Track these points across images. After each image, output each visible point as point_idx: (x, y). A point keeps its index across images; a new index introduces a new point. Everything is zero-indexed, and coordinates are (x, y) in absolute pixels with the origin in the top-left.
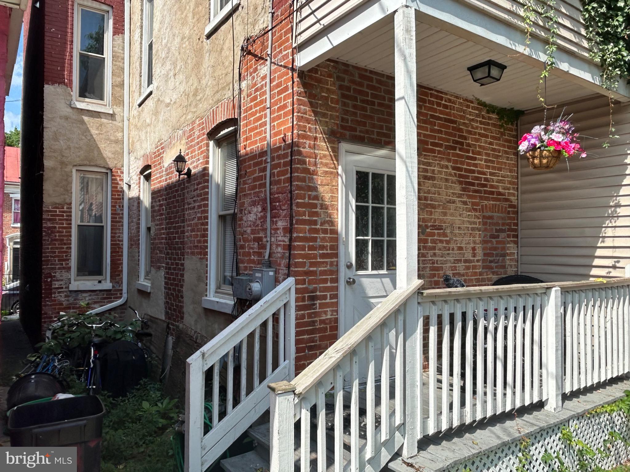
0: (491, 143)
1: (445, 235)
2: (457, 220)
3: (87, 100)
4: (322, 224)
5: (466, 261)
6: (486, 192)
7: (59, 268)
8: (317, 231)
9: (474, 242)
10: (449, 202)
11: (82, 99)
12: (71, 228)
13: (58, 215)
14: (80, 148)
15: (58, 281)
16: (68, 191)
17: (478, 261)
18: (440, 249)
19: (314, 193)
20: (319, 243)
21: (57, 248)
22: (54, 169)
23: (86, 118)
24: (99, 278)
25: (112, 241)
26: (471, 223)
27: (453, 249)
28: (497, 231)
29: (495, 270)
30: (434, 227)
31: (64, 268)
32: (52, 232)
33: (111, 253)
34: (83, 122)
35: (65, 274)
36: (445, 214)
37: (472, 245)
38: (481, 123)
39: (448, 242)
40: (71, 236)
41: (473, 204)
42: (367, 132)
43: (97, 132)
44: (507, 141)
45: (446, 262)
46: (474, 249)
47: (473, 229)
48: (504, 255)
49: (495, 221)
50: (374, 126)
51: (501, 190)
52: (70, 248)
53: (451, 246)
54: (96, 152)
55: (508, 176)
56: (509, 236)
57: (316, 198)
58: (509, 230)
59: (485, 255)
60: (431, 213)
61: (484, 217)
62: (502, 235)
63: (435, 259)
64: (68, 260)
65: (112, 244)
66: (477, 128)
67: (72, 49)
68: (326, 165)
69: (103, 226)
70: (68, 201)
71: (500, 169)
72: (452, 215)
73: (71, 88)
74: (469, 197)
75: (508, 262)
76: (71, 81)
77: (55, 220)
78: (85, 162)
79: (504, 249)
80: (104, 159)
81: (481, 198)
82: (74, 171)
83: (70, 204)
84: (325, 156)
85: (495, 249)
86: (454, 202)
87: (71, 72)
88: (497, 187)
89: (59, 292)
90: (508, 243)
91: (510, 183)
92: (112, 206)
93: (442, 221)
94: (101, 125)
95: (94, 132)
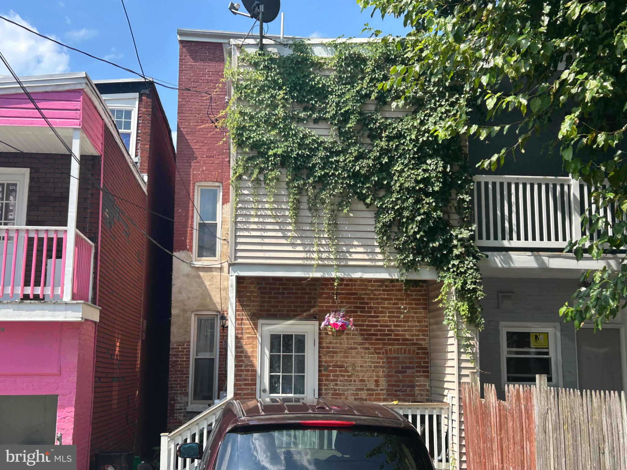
0: (394, 304)
1: (346, 371)
2: (359, 361)
3: (203, 258)
4: (245, 367)
5: (368, 390)
6: (389, 340)
7: (180, 394)
8: (242, 371)
9: (378, 376)
10: (351, 348)
11: (199, 258)
12: (189, 361)
13: (181, 351)
14: (197, 297)
15: (179, 403)
16: (188, 332)
17: (381, 390)
18: (341, 381)
19: (240, 350)
20: (243, 377)
21: (179, 377)
22: (178, 316)
23: (201, 274)
24: (210, 402)
25: (219, 371)
26: (373, 363)
27: (355, 381)
28: (403, 368)
29: (401, 397)
30: (335, 366)
31: (183, 393)
32: (176, 365)
33: (219, 381)
34: (199, 277)
35: (184, 399)
36: (347, 357)
37: (375, 378)
38: (384, 290)
39: (349, 376)
40: (189, 367)
41: (375, 349)
42: (279, 311)
43: (209, 283)
44: (414, 300)
45: (347, 390)
46: (377, 381)
47: (375, 367)
48: (413, 386)
49: (401, 360)
50: (284, 306)
51: (407, 337)
52: (188, 377)
53: (353, 379)
54: (208, 300)
55: (416, 326)
56: (417, 372)
57: (242, 352)
58: (417, 367)
59: (389, 385)
60: (333, 357)
61: (388, 358)
62: (409, 371)
63: (338, 387)
64: (186, 387)
65: (219, 374)
66: (380, 294)
67: (193, 222)
68: (249, 333)
69: (213, 359)
70: (187, 340)
71: (407, 322)
72: (353, 357)
73: (192, 252)
74: (371, 344)
75: (417, 392)
76: (191, 247)
77: (178, 355)
78: (200, 308)
79: (413, 381)
80: (214, 304)
81: (384, 344)
82: (193, 316)
83: (189, 342)
84: (248, 328)
85: (401, 381)
86: (356, 348)
87: (191, 239)
88: (404, 335)
89: (180, 413)
90: (418, 377)
91: (419, 331)
92: (221, 342)
93: (343, 362)
94: (212, 277)
95: (207, 283)
